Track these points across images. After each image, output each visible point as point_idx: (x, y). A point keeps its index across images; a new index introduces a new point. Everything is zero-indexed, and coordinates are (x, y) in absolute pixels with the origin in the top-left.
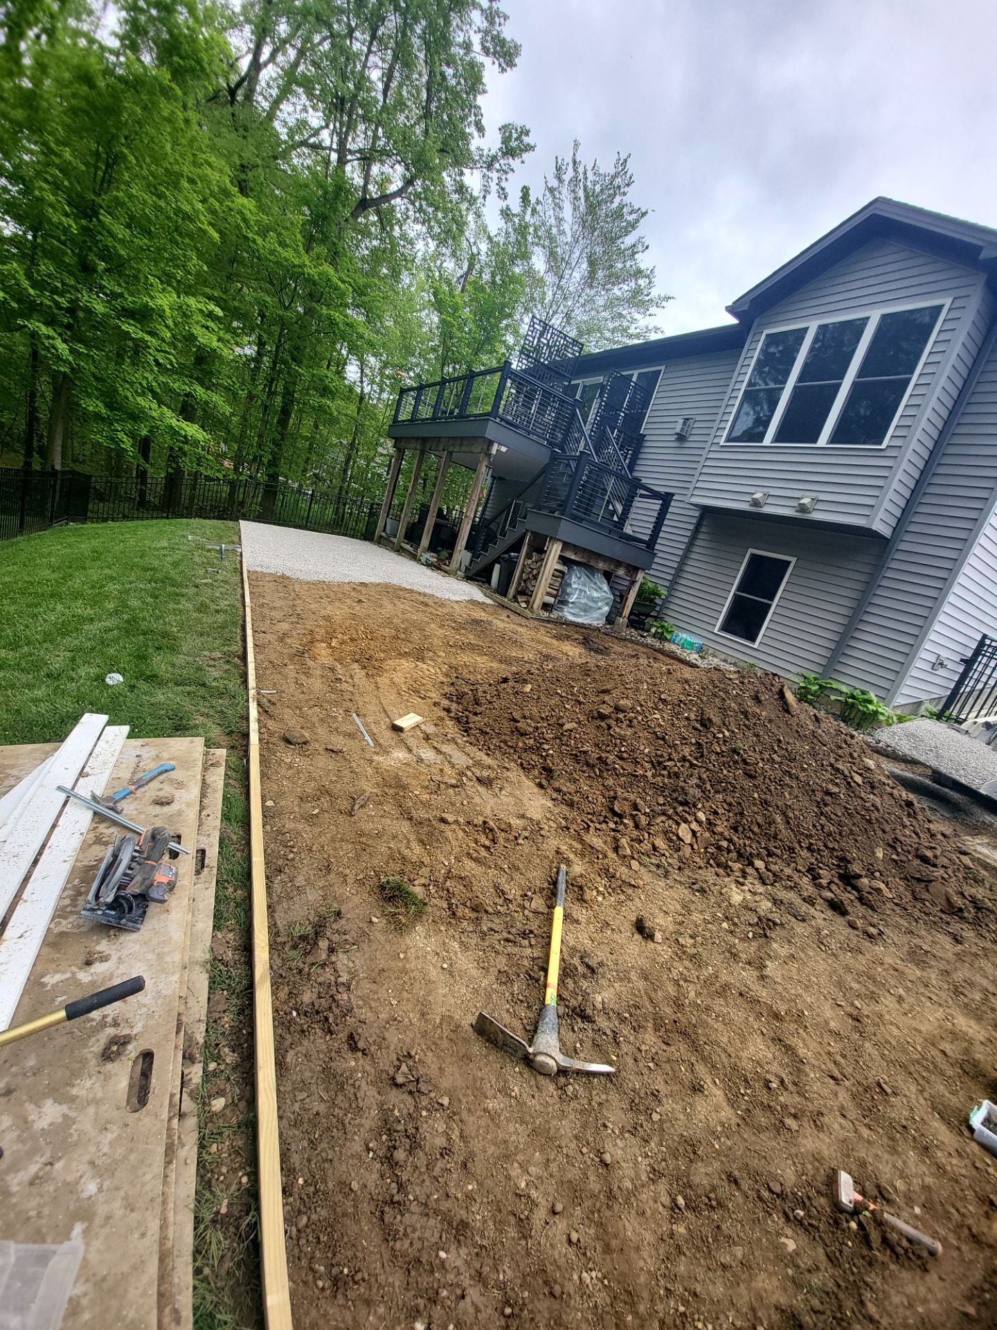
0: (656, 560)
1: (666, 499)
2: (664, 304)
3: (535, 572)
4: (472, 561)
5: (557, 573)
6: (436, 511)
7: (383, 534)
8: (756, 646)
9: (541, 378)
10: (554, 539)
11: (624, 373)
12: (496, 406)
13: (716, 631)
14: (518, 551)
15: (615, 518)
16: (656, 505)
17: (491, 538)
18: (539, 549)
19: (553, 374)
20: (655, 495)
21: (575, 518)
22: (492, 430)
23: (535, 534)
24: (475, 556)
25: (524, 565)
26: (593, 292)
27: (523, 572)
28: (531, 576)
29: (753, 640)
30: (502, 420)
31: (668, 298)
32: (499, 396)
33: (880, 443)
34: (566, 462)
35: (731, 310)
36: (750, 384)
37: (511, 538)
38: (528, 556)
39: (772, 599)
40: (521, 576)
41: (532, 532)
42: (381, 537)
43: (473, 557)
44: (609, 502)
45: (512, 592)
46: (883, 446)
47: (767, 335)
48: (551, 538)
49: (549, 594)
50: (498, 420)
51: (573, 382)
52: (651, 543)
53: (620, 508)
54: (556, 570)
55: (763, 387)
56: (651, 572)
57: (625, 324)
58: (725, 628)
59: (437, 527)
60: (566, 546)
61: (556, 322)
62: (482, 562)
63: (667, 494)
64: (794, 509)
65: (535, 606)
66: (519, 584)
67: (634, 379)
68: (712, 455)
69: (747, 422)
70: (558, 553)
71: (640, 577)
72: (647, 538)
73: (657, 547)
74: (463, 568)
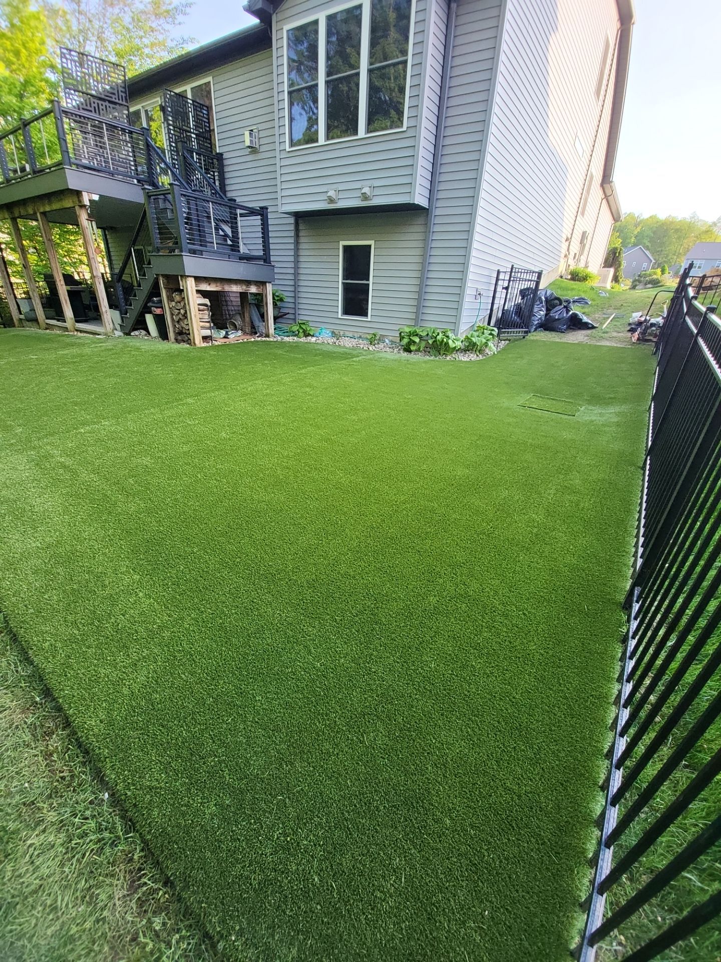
0: (276, 270)
1: (262, 212)
2: (188, 10)
3: (182, 311)
4: (122, 318)
5: (202, 307)
6: (62, 278)
7: (22, 317)
8: (369, 319)
9: (97, 110)
10: (184, 277)
11: (178, 91)
12: (65, 152)
13: (340, 316)
14: (159, 295)
15: (229, 242)
16: (257, 220)
17: (129, 290)
18: (175, 288)
19: (107, 103)
20: (252, 212)
21: (193, 252)
22: (74, 179)
23: (166, 277)
24: (123, 313)
25: (170, 308)
26: (116, 11)
27: (172, 315)
28: (180, 316)
29: (366, 315)
30: (77, 165)
31: (189, 5)
32: (62, 139)
33: (402, 127)
34: (162, 197)
35: (250, 10)
36: (291, 85)
37: (146, 287)
38: (171, 299)
39: (368, 280)
40: (173, 320)
41: (164, 276)
42: (21, 319)
43: (121, 314)
44: (217, 229)
45: (171, 335)
46: (404, 129)
47: (288, 31)
48: (181, 276)
49: (203, 328)
50: (74, 167)
51: (132, 110)
52: (266, 258)
53: (229, 231)
54: (199, 305)
55: (304, 85)
56: (277, 282)
57: (161, 38)
58: (346, 312)
59: (71, 294)
60: (198, 279)
61: (90, 48)
62: (132, 316)
63: (262, 208)
64: (360, 199)
65: (197, 342)
66: (174, 326)
67: (189, 95)
68: (284, 163)
69: (301, 125)
70: (195, 289)
71: (269, 288)
72: (261, 253)
73: (272, 259)
74: (118, 327)
